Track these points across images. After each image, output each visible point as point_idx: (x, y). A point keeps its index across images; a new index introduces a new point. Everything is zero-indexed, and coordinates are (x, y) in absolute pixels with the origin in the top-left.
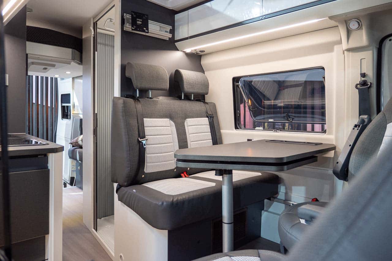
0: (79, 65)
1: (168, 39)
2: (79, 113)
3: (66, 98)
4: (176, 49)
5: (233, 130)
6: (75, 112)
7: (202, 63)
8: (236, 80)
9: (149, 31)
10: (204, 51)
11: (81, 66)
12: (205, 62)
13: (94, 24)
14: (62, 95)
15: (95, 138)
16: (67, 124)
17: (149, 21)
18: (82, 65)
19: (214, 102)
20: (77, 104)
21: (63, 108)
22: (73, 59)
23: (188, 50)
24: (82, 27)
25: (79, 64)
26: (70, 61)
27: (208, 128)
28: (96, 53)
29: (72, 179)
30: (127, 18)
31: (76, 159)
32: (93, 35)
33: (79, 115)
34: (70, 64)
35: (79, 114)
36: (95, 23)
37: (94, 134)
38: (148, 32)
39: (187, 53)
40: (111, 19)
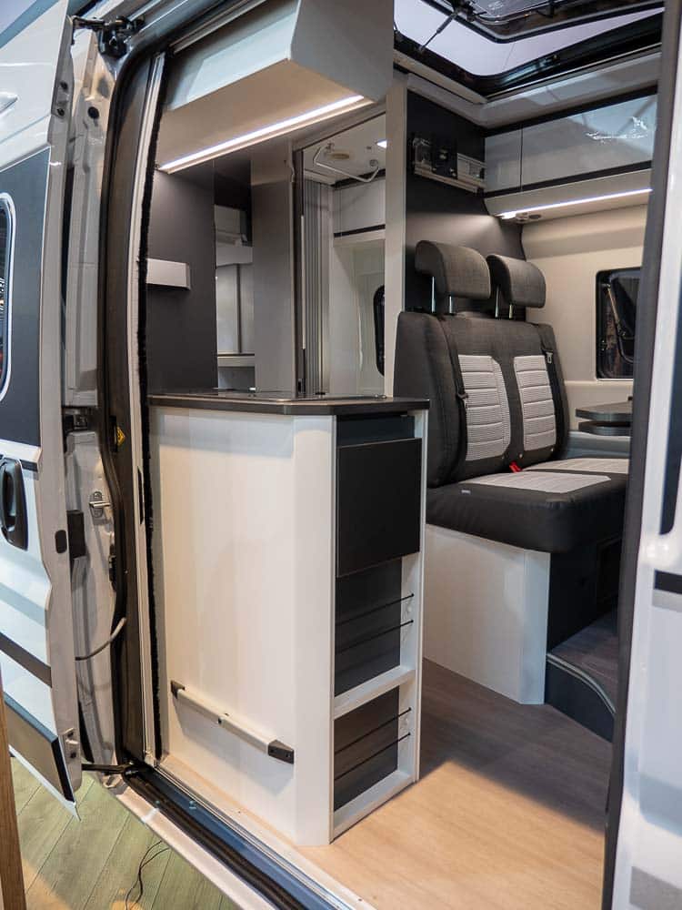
1: (476, 191)
4: (485, 212)
5: (593, 380)
7: (523, 241)
8: (603, 277)
9: (459, 177)
10: (539, 216)
11: (250, 249)
12: (529, 239)
13: (294, 154)
17: (458, 154)
18: (251, 246)
19: (550, 324)
23: (508, 215)
24: (250, 162)
26: (236, 236)
27: (544, 376)
28: (303, 218)
30: (421, 146)
32: (294, 179)
36: (300, 153)
38: (456, 178)
39: (504, 220)
40: (330, 144)
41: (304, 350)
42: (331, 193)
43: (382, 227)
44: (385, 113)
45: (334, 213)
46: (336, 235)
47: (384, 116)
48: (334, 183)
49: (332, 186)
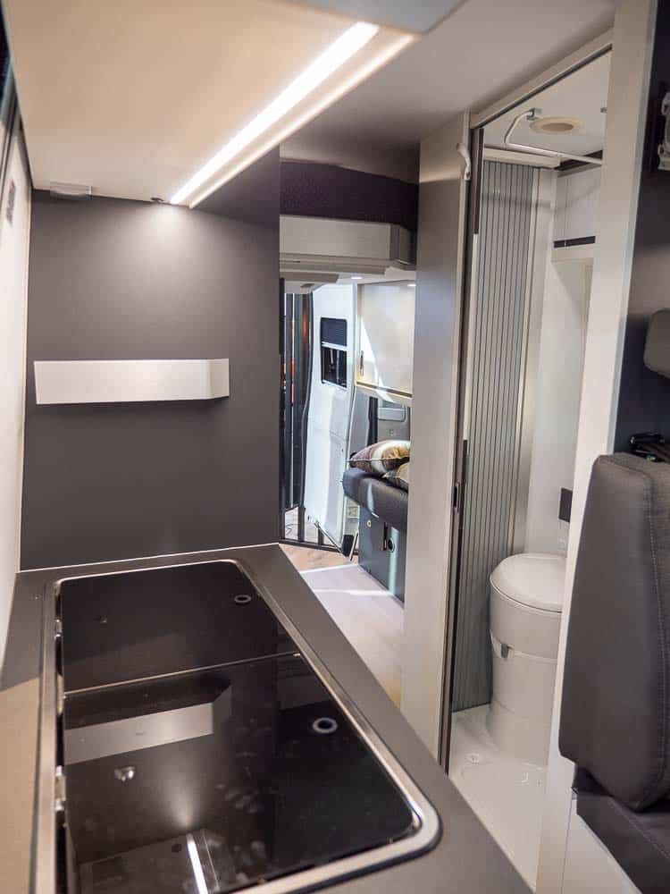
0: (405, 269)
2: (376, 385)
3: (334, 329)
6: (364, 380)
13: (472, 132)
14: (323, 320)
15: (457, 516)
16: (335, 400)
18: (415, 269)
20: (369, 357)
21: (325, 352)
22: (394, 256)
24: (419, 144)
25: (405, 267)
26: (386, 263)
28: (476, 238)
29: (348, 540)
31: (364, 505)
32: (468, 175)
33: (376, 390)
34: (383, 273)
35: (375, 387)
36: (478, 132)
37: (454, 504)
40: (533, 111)
41: (465, 442)
42: (555, 180)
43: (591, 240)
44: (609, 49)
45: (557, 211)
46: (558, 244)
47: (609, 55)
48: (558, 165)
49: (556, 168)
